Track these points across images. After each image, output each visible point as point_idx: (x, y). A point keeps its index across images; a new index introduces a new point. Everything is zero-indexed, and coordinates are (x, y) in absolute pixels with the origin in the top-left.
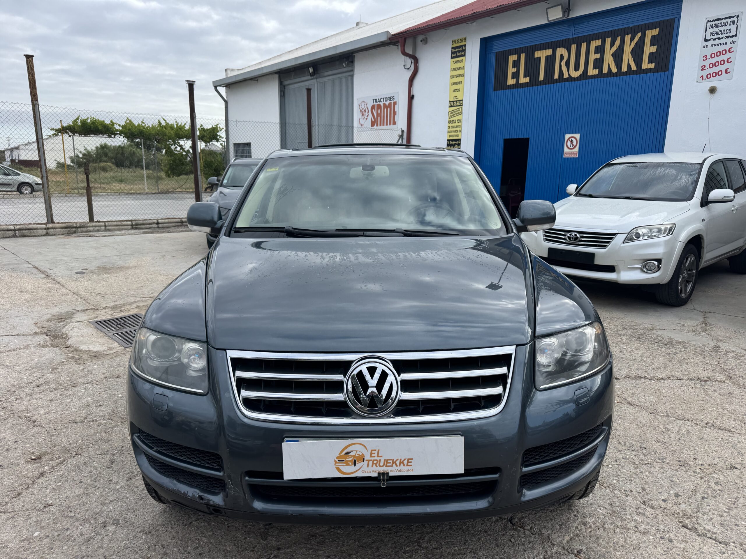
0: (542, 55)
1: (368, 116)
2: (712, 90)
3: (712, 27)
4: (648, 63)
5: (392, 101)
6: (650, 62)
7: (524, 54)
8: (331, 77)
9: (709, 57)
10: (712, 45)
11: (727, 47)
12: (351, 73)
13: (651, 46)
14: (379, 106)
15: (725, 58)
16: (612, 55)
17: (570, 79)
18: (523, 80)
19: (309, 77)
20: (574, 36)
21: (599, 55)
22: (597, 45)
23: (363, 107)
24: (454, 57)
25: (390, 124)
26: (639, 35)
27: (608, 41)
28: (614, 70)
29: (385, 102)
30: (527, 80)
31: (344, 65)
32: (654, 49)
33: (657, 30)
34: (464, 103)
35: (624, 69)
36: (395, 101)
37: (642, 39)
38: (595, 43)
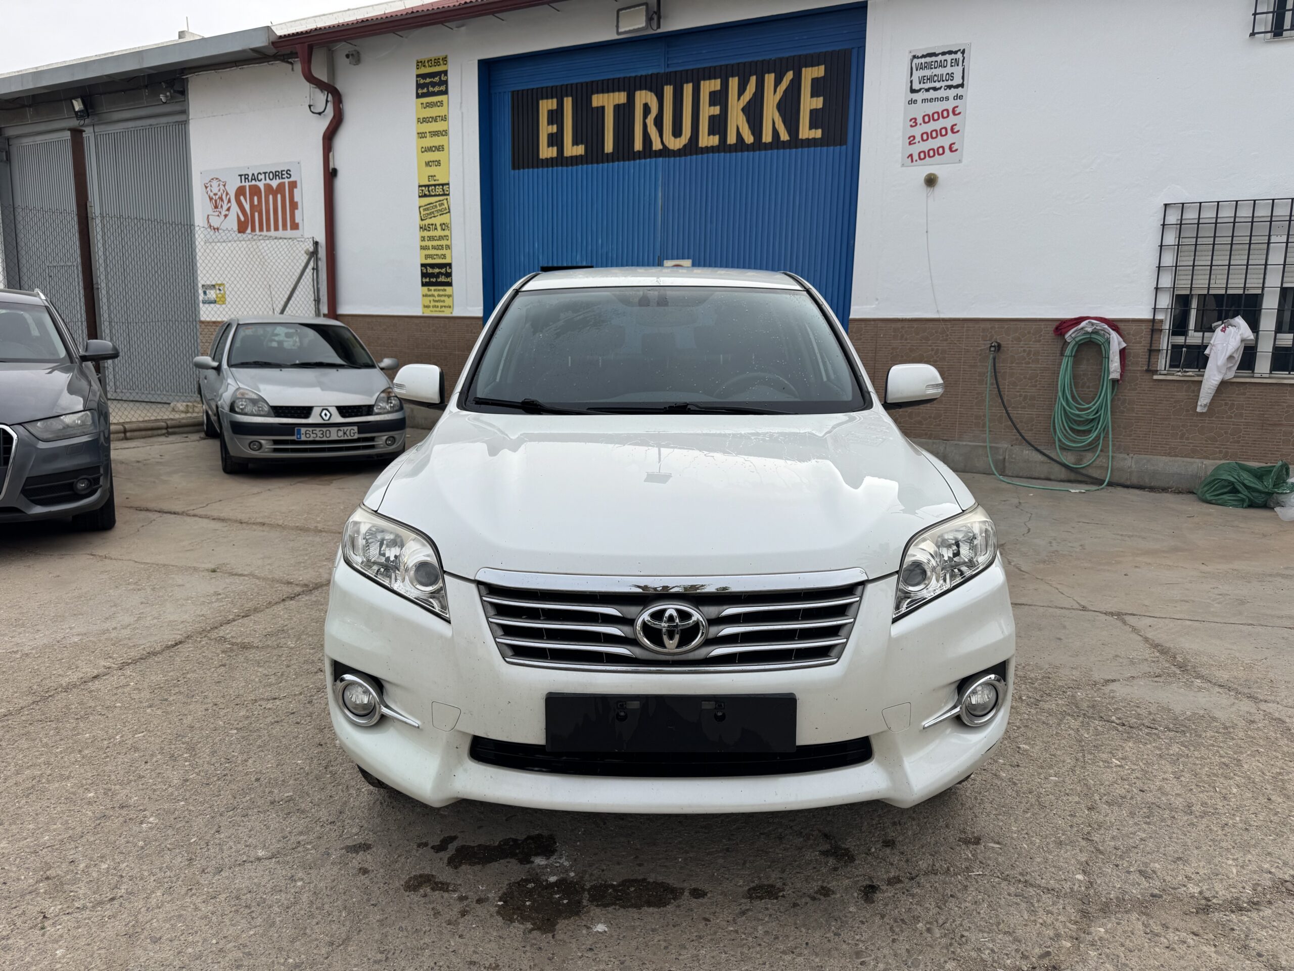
0: (607, 102)
1: (228, 209)
2: (931, 181)
3: (921, 67)
4: (810, 128)
5: (286, 181)
6: (812, 126)
7: (570, 99)
8: (130, 124)
9: (920, 121)
10: (924, 101)
11: (949, 105)
12: (181, 117)
13: (812, 96)
14: (255, 191)
15: (947, 123)
16: (743, 110)
17: (665, 152)
18: (572, 150)
19: (73, 122)
20: (668, 70)
21: (718, 108)
22: (713, 89)
23: (215, 190)
24: (424, 95)
25: (285, 228)
26: (790, 75)
27: (734, 83)
28: (749, 139)
29: (268, 181)
30: (580, 150)
31: (162, 97)
32: (818, 103)
33: (822, 68)
34: (453, 190)
35: (767, 137)
36: (291, 180)
37: (796, 84)
38: (710, 86)
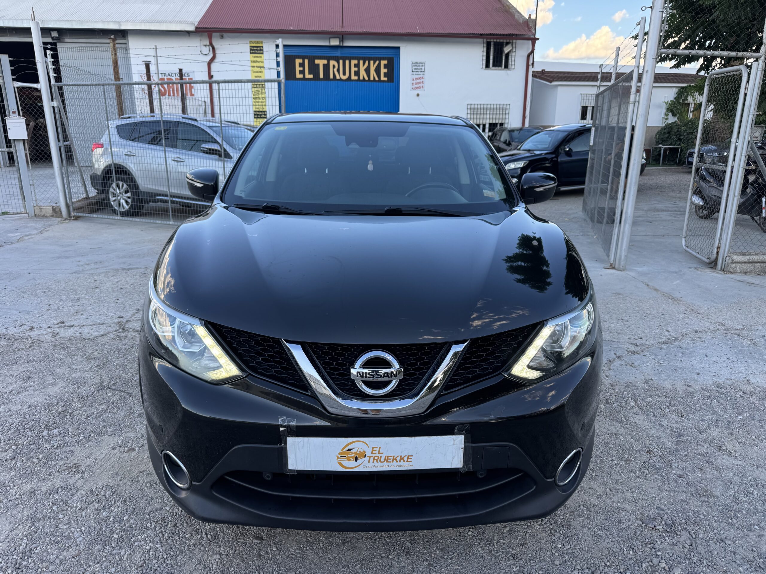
0: (321, 63)
2: (418, 95)
3: (414, 66)
6: (385, 77)
9: (414, 79)
10: (415, 74)
11: (422, 76)
15: (421, 80)
16: (364, 70)
17: (341, 80)
18: (308, 76)
24: (253, 53)
25: (187, 95)
26: (377, 62)
27: (361, 62)
28: (367, 78)
29: (177, 77)
30: (311, 76)
32: (386, 71)
33: (387, 62)
36: (190, 77)
37: (379, 65)
38: (354, 62)
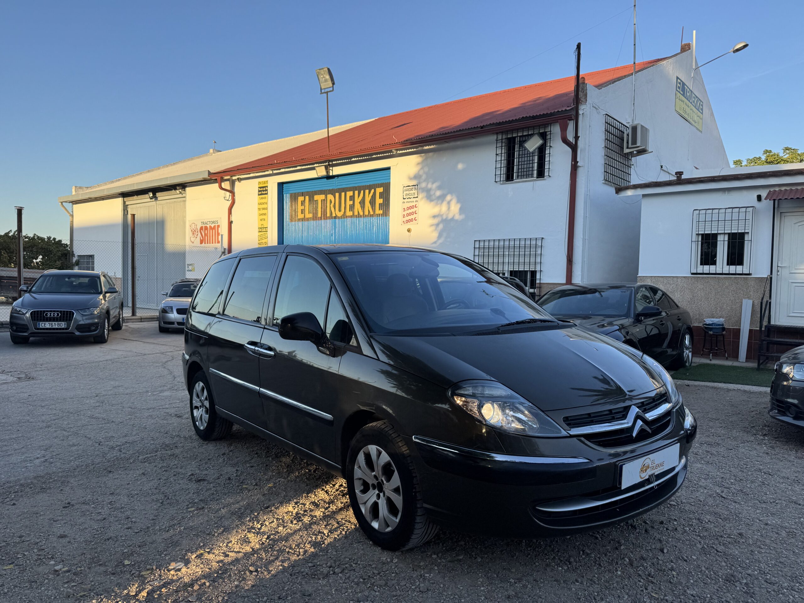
0: (319, 198)
1: (197, 235)
2: (409, 231)
3: (406, 190)
4: (379, 210)
5: (216, 225)
7: (308, 197)
8: (168, 201)
9: (406, 209)
10: (407, 202)
11: (414, 204)
12: (184, 199)
13: (379, 198)
14: (206, 228)
15: (413, 210)
16: (360, 203)
17: (337, 217)
18: (308, 215)
19: (149, 200)
20: (337, 188)
21: (352, 202)
22: (350, 195)
23: (193, 227)
24: (260, 195)
25: (215, 243)
26: (373, 190)
27: (356, 192)
28: (361, 213)
29: (211, 225)
30: (311, 215)
31: (178, 192)
32: (381, 201)
33: (382, 188)
34: (269, 230)
35: (366, 213)
36: (218, 224)
